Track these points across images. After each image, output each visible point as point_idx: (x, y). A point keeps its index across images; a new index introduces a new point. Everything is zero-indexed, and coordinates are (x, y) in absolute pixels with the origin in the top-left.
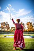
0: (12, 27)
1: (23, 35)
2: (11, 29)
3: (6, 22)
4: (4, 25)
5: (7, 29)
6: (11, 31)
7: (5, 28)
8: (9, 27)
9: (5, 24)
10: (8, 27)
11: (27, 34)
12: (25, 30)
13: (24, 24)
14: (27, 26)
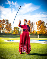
0: (15, 28)
1: (31, 39)
2: (14, 30)
3: (7, 20)
4: (4, 25)
5: (8, 30)
6: (14, 33)
7: (5, 28)
8: (11, 27)
9: (5, 23)
10: (9, 27)
11: (37, 37)
12: (34, 32)
13: (33, 24)
14: (37, 27)
